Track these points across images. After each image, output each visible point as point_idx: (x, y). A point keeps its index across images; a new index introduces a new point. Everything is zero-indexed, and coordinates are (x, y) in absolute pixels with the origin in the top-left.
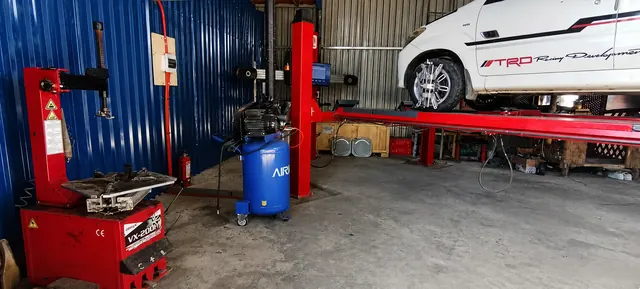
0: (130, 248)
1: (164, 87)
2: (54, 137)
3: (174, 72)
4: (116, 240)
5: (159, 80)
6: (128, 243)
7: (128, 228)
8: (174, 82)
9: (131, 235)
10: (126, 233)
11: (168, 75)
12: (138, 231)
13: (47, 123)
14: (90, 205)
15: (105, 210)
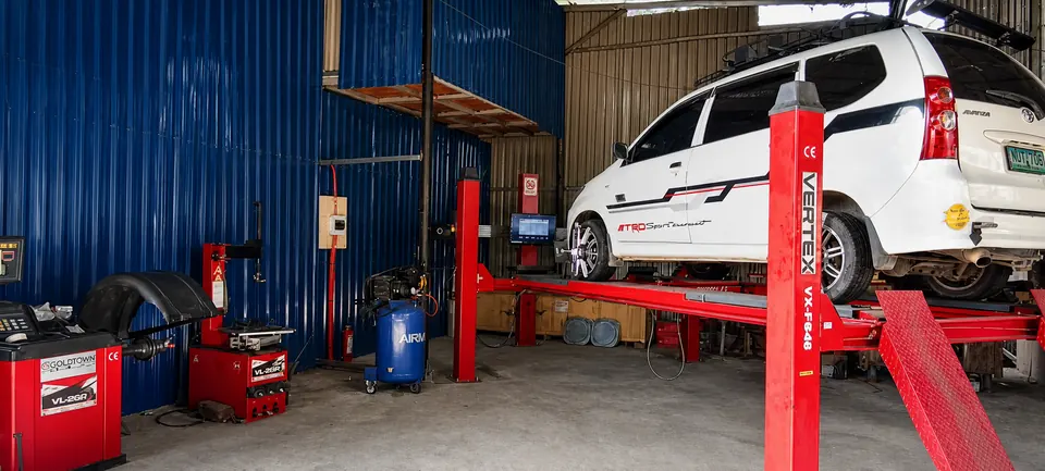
0: (256, 379)
1: (329, 251)
2: (219, 295)
3: (343, 233)
4: (247, 372)
5: (324, 243)
6: (254, 375)
7: (256, 363)
8: (342, 244)
9: (257, 368)
10: (253, 367)
11: (335, 238)
12: (262, 368)
13: (214, 283)
14: (233, 343)
15: (242, 347)
